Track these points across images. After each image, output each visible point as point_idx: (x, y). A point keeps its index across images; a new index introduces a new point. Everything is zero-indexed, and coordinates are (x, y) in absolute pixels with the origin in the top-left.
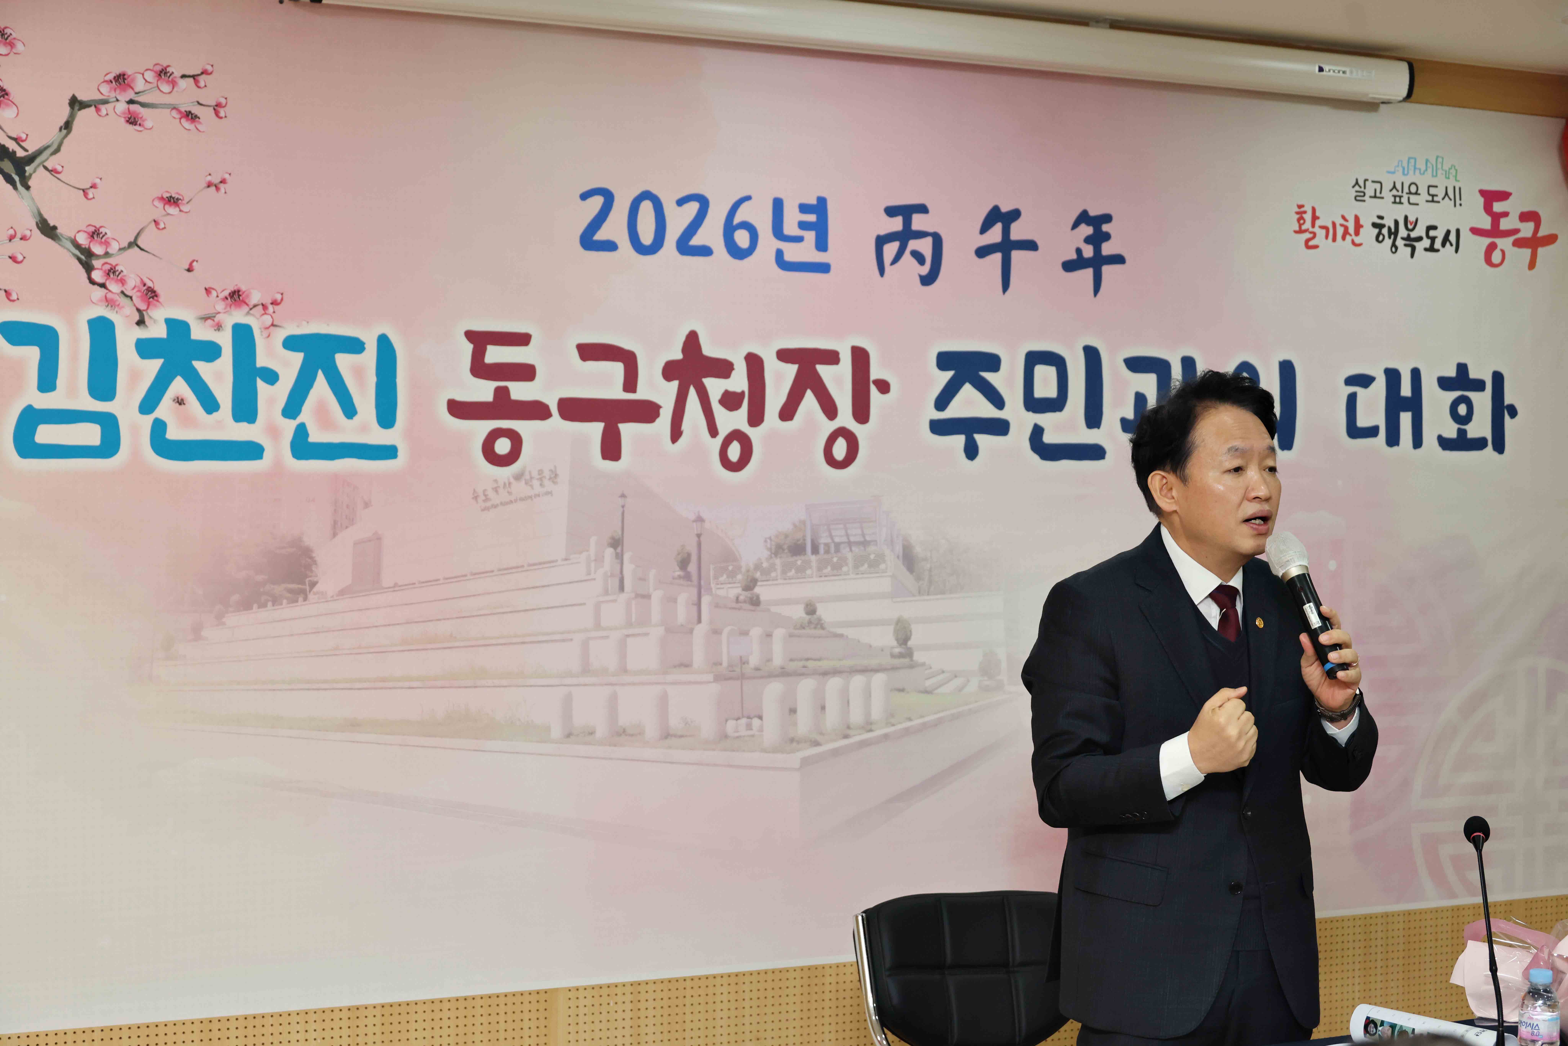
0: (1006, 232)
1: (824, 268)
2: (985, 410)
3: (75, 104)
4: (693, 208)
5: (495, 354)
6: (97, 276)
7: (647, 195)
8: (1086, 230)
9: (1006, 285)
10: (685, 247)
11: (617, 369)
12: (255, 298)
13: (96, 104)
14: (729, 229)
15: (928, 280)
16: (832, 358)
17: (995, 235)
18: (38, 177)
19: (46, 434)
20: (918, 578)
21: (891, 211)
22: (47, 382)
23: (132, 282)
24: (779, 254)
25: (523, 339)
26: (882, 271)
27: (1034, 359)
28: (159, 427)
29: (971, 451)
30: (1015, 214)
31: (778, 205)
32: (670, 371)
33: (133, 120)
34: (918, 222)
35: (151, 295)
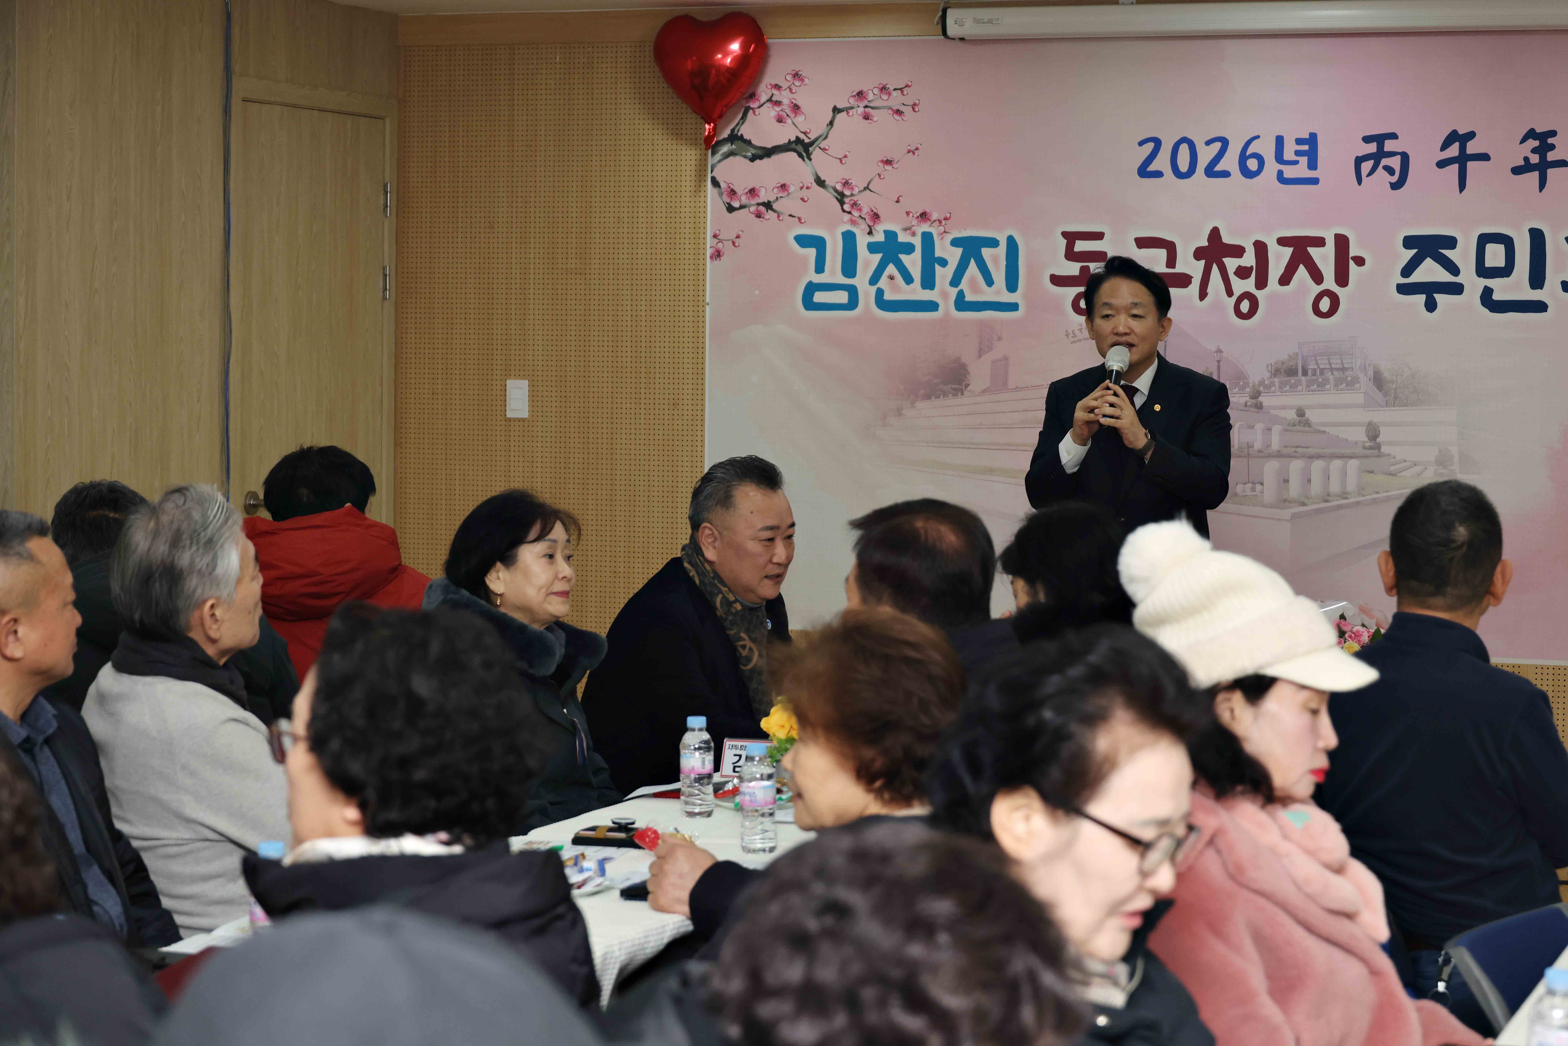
0: (1463, 148)
1: (1315, 181)
2: (1443, 276)
3: (836, 110)
4: (1218, 146)
5: (1081, 246)
6: (847, 207)
7: (1184, 140)
8: (1534, 143)
9: (1462, 186)
10: (1210, 172)
11: (1162, 253)
12: (935, 216)
13: (847, 110)
14: (1243, 158)
15: (1395, 186)
16: (1320, 242)
17: (1454, 151)
18: (816, 153)
19: (820, 297)
20: (1386, 395)
21: (1367, 139)
22: (820, 268)
23: (865, 210)
24: (1280, 173)
25: (1099, 236)
26: (1359, 181)
27: (1484, 240)
28: (880, 293)
29: (1431, 306)
30: (1471, 135)
31: (1280, 141)
32: (1199, 254)
33: (867, 117)
34: (1389, 146)
35: (876, 217)
